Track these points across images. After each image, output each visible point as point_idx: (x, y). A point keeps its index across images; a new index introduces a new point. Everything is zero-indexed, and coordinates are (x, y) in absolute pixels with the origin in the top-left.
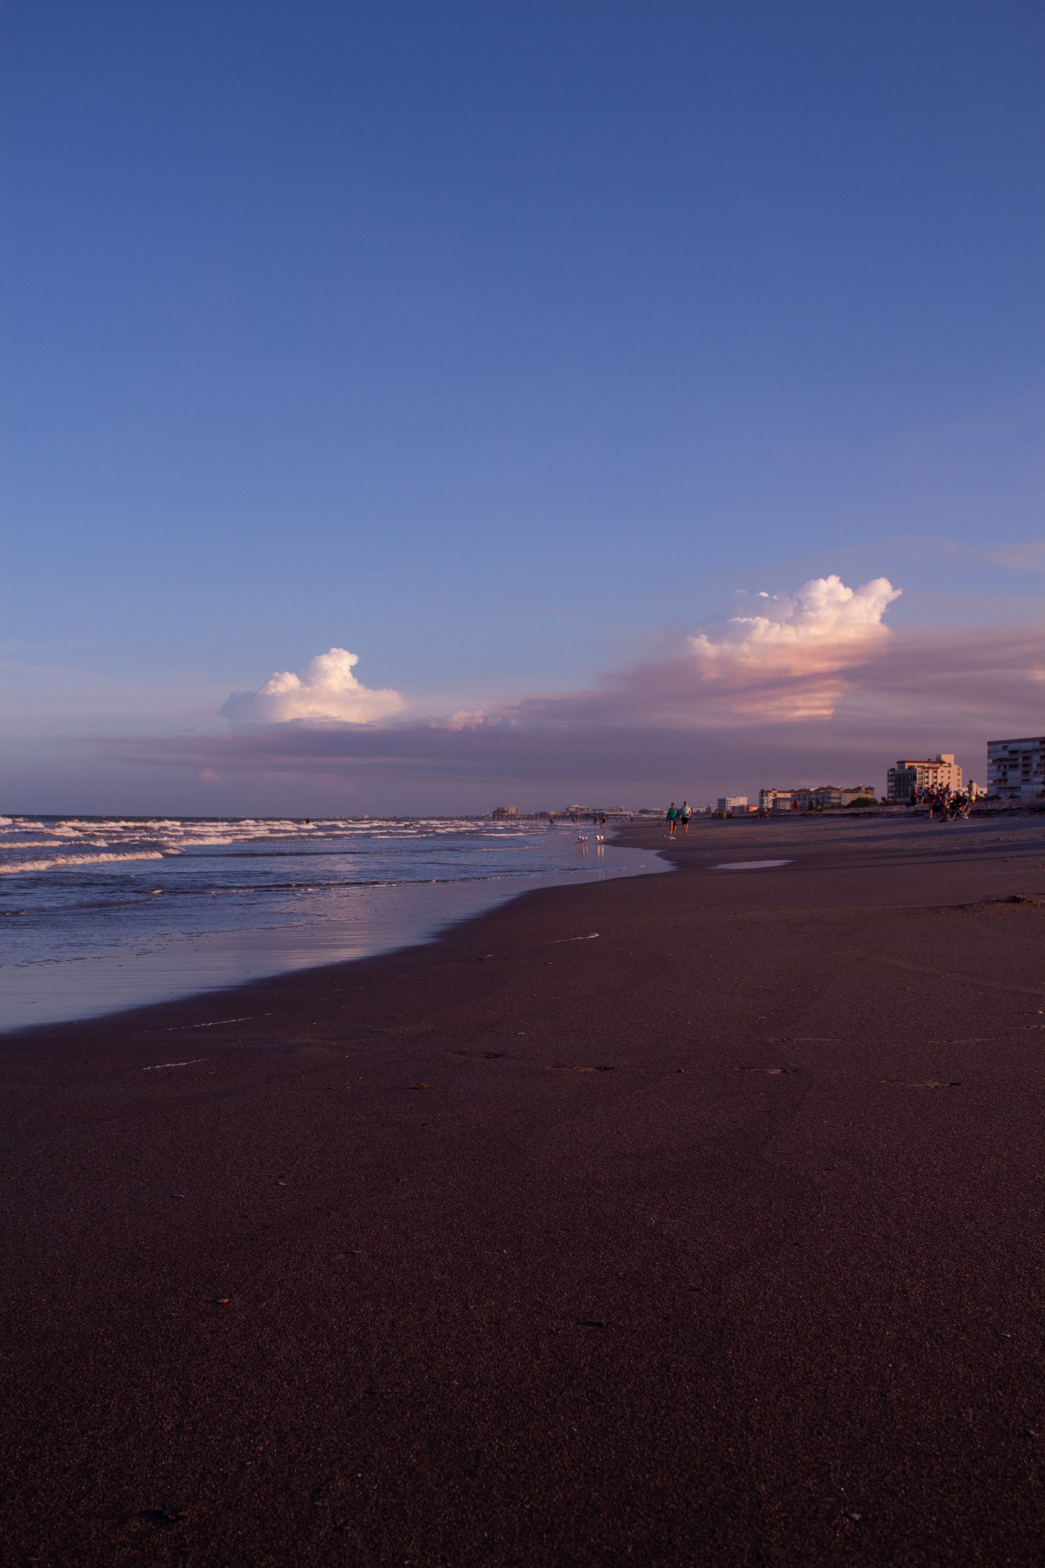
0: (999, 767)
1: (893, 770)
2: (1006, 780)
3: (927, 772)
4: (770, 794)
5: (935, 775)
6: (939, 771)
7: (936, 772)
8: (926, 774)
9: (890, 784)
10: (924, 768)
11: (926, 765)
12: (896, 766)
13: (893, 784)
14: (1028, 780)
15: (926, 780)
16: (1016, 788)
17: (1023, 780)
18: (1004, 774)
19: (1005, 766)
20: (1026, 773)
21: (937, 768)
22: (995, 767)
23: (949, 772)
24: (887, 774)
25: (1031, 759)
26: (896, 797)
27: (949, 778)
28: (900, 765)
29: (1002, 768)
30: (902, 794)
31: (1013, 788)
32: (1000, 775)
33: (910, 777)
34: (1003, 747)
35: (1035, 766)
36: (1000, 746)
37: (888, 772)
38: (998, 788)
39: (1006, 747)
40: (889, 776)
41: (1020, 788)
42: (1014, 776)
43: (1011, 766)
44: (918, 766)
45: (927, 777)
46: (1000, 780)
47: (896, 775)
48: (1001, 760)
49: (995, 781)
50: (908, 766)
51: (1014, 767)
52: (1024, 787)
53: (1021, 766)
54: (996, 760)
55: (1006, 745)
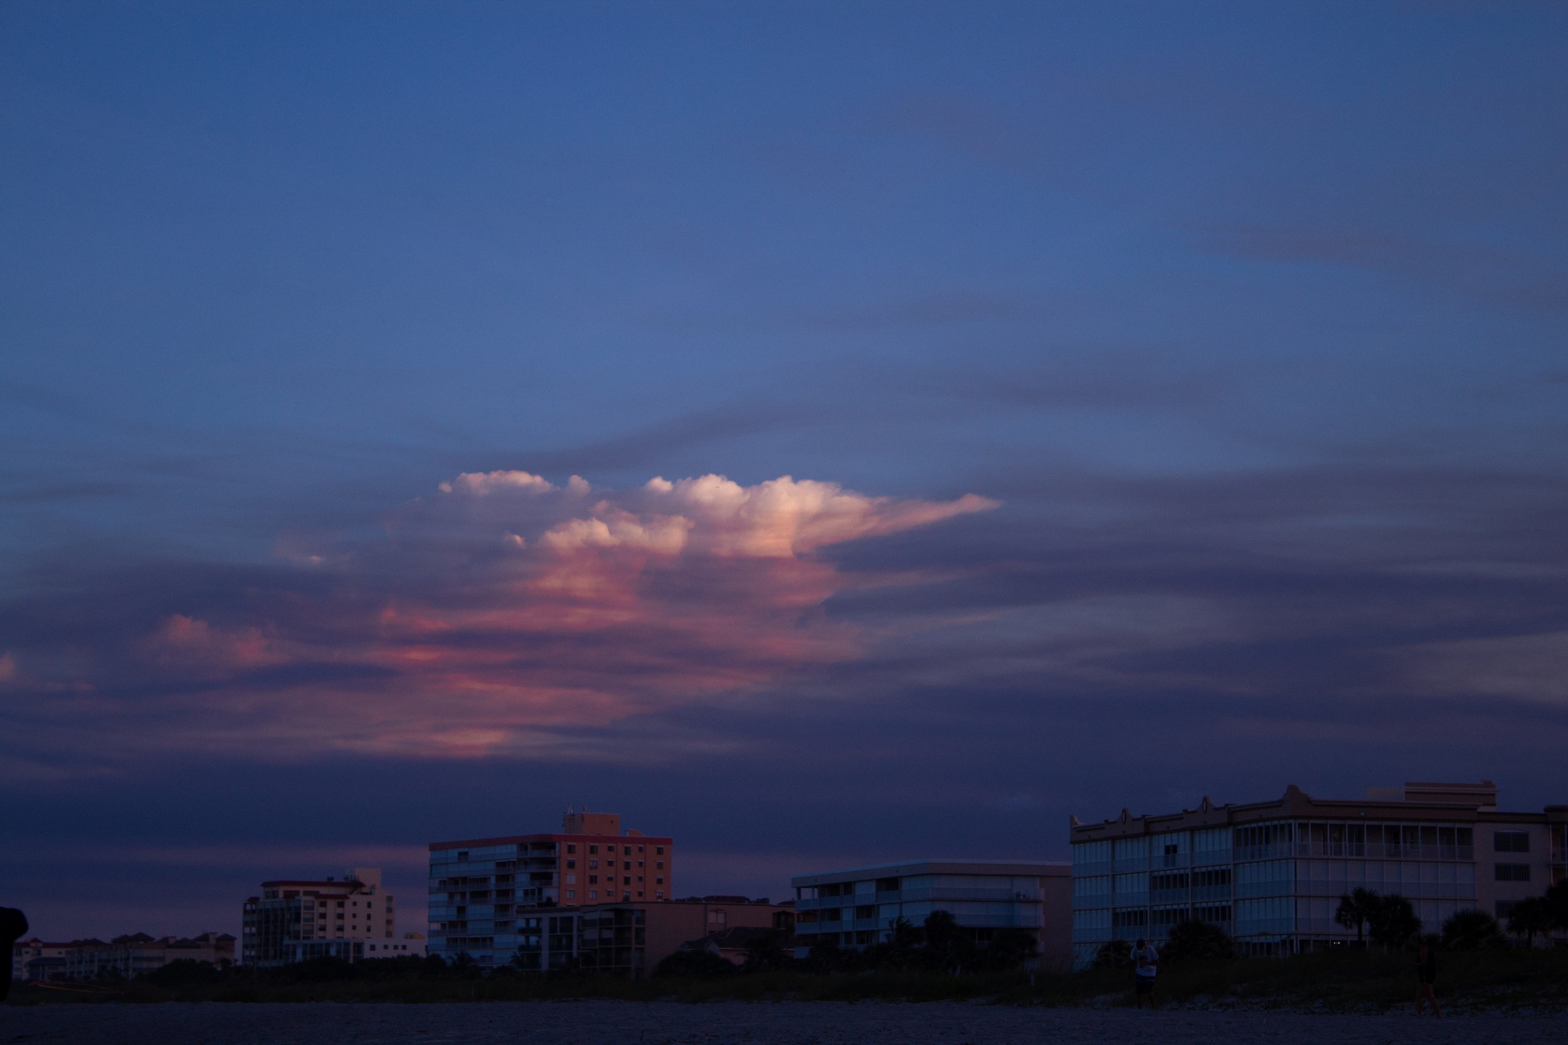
0: (451, 895)
1: (254, 900)
2: (464, 924)
3: (323, 905)
4: (24, 950)
5: (340, 910)
6: (348, 903)
7: (341, 905)
8: (322, 910)
9: (247, 930)
10: (317, 895)
11: (323, 891)
12: (260, 892)
13: (254, 930)
14: (506, 923)
15: (322, 922)
16: (484, 939)
17: (497, 924)
18: (461, 910)
19: (463, 895)
20: (503, 908)
21: (345, 897)
22: (443, 897)
23: (369, 905)
24: (242, 911)
25: (513, 878)
26: (259, 958)
27: (369, 917)
28: (269, 889)
29: (458, 898)
30: (272, 952)
31: (476, 940)
32: (453, 912)
33: (287, 916)
34: (460, 854)
35: (519, 894)
36: (454, 853)
37: (245, 905)
38: (448, 940)
39: (466, 853)
40: (246, 912)
41: (491, 939)
42: (481, 913)
43: (474, 895)
44: (306, 893)
45: (323, 916)
46: (453, 924)
47: (261, 911)
48: (455, 881)
49: (443, 925)
50: (285, 892)
51: (480, 896)
52: (498, 939)
53: (494, 895)
54: (445, 882)
55: (466, 850)
